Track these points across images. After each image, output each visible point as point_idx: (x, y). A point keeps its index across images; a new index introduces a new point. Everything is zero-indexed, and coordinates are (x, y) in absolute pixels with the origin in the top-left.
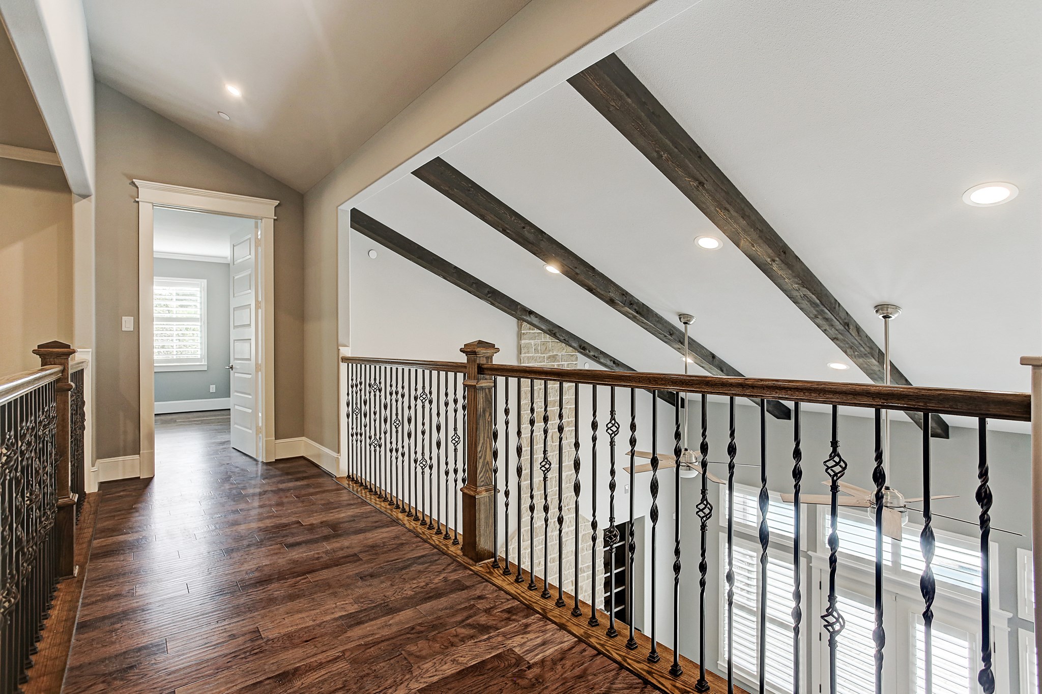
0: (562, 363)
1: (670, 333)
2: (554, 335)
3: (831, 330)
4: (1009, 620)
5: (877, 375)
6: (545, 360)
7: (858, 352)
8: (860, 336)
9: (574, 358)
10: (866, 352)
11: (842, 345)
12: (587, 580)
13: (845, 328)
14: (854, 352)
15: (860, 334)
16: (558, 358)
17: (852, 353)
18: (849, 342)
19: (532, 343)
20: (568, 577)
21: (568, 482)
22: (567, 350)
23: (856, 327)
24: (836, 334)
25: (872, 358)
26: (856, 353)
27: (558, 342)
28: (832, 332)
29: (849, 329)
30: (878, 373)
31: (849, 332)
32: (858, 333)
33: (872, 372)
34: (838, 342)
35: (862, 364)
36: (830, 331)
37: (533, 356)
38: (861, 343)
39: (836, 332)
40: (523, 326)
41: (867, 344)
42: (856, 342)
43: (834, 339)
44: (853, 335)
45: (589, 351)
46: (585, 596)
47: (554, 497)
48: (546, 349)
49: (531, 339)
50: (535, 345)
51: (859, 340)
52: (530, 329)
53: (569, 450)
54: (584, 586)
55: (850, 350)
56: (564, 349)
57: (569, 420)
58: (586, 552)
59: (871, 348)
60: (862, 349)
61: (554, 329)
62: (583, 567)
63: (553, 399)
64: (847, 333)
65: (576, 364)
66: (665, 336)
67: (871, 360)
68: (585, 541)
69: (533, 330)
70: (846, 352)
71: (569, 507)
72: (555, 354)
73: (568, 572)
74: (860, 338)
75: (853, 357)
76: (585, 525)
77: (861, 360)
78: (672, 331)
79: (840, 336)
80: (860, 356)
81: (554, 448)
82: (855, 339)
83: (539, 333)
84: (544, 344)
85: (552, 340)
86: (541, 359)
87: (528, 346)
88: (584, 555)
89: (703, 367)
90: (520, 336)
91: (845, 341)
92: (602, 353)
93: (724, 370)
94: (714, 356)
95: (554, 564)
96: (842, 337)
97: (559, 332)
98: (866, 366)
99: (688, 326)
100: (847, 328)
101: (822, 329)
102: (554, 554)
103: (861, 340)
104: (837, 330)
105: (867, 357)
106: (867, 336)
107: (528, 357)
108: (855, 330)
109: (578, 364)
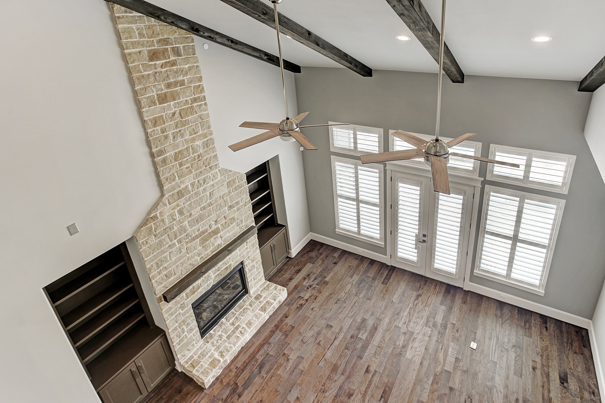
0: (177, 46)
1: (263, 12)
2: (158, 17)
3: (399, 5)
4: (482, 181)
5: (430, 45)
6: (155, 44)
7: (419, 27)
8: (421, 12)
9: (190, 40)
10: (425, 27)
11: (407, 20)
12: (237, 211)
13: (411, 4)
14: (415, 27)
15: (422, 10)
16: (170, 41)
17: (414, 28)
18: (413, 18)
19: (134, 27)
20: (221, 215)
21: (206, 146)
22: (179, 33)
23: (419, 4)
24: (403, 10)
25: (428, 31)
26: (417, 27)
27: (166, 25)
28: (400, 7)
29: (414, 4)
30: (431, 43)
31: (413, 7)
32: (420, 9)
33: (427, 42)
34: (404, 18)
35: (420, 36)
36: (397, 6)
37: (138, 41)
38: (422, 18)
39: (403, 7)
40: (115, 8)
41: (426, 19)
42: (418, 17)
43: (401, 15)
44: (416, 10)
45: (203, 33)
46: (237, 223)
47: (194, 162)
48: (153, 32)
49: (131, 23)
50: (138, 29)
51: (420, 16)
52: (126, 12)
53: (200, 121)
54: (236, 216)
55: (413, 25)
56: (175, 32)
57: (196, 96)
58: (233, 193)
59: (428, 23)
60: (422, 24)
61: (156, 12)
62: (233, 204)
63: (174, 80)
64: (412, 9)
65: (193, 46)
66: (260, 16)
67: (427, 33)
68: (230, 186)
69: (130, 13)
70: (409, 27)
71: (210, 166)
72: (165, 37)
73: (219, 212)
74: (421, 13)
75: (415, 31)
76: (229, 175)
77: (420, 33)
78: (265, 10)
79: (406, 12)
80: (421, 30)
81: (184, 123)
82: (418, 14)
83: (140, 16)
84: (149, 28)
85: (159, 23)
86: (149, 43)
87: (129, 31)
88: (232, 196)
89: (302, 43)
90: (114, 20)
91: (409, 16)
92: (217, 33)
93: (320, 44)
94: (309, 33)
95: (205, 211)
96: (407, 13)
97: (163, 15)
98: (423, 38)
99: (277, 5)
100: (412, 3)
101: (391, 5)
102: (204, 203)
103: (422, 15)
104: (404, 6)
105: (425, 30)
106: (426, 12)
107: (132, 42)
108: (417, 6)
109: (196, 45)
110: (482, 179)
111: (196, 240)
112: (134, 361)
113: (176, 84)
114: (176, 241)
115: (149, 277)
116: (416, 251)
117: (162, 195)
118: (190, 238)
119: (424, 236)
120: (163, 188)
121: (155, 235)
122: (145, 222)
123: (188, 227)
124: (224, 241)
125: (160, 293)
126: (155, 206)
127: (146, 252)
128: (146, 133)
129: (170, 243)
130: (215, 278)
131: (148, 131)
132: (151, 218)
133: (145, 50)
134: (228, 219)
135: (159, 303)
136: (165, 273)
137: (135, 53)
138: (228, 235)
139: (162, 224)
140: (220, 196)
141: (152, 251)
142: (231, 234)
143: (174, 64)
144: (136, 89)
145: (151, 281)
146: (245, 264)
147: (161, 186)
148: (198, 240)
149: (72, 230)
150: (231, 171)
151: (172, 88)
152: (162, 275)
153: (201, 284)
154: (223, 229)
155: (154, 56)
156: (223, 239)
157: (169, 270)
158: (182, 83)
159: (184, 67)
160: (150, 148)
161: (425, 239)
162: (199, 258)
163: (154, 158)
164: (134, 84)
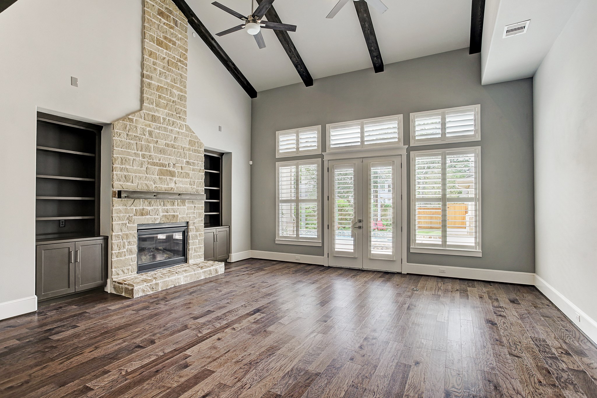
0: (176, 19)
4: (407, 149)
6: (164, 8)
12: (192, 171)
16: (173, 14)
21: (180, 99)
22: (180, 13)
46: (191, 181)
47: (169, 103)
53: (180, 78)
54: (190, 174)
56: (178, 11)
57: (181, 59)
62: (190, 162)
63: (170, 37)
68: (191, 144)
71: (180, 115)
72: (171, 9)
73: (179, 158)
76: (192, 135)
81: (169, 69)
86: (160, 5)
88: (191, 153)
95: (168, 148)
102: (168, 141)
109: (187, 28)
110: (407, 146)
111: (155, 167)
112: (75, 242)
113: (170, 41)
114: (141, 153)
115: (113, 167)
116: (353, 239)
117: (141, 109)
118: (151, 160)
119: (360, 221)
120: (143, 104)
121: (127, 134)
122: (123, 118)
123: (153, 150)
124: (177, 188)
125: (117, 188)
126: (134, 113)
127: (117, 142)
128: (143, 58)
129: (136, 151)
130: (162, 216)
131: (144, 56)
132: (129, 118)
133: (157, 7)
134: (184, 171)
135: (113, 197)
136: (125, 173)
137: (151, 4)
138: (181, 185)
139: (135, 129)
140: (182, 147)
141: (121, 145)
142: (184, 186)
143: (172, 28)
144: (145, 24)
145: (113, 171)
146: (190, 227)
147: (142, 101)
148: (158, 168)
149: (74, 81)
150: (194, 133)
151: (167, 41)
152: (122, 173)
153: (149, 212)
154: (178, 176)
155: (161, 13)
156: (176, 185)
157: (129, 174)
158: (174, 44)
159: (178, 35)
160: (142, 69)
161: (360, 224)
162: (154, 186)
163: (143, 77)
164: (144, 21)
